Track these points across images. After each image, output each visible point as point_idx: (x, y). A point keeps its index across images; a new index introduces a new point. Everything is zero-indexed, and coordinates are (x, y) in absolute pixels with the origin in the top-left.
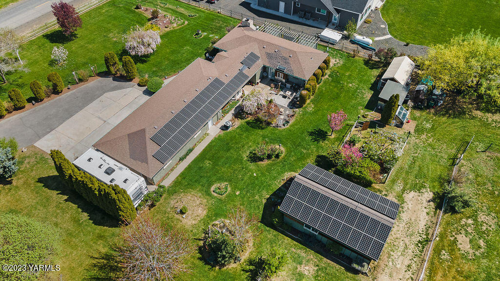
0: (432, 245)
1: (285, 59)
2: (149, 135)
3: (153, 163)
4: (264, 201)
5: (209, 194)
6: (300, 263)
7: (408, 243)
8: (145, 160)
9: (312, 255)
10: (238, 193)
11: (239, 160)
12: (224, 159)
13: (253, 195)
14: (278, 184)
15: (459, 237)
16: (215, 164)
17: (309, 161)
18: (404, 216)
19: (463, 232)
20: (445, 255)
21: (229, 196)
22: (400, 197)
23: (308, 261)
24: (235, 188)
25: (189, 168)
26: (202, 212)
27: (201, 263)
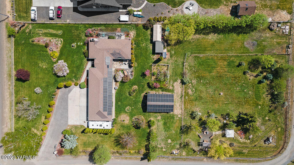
0: (183, 97)
1: (119, 53)
2: (102, 111)
3: (109, 117)
4: (141, 106)
5: (126, 112)
6: (157, 117)
7: (178, 99)
8: (106, 117)
9: (158, 114)
10: (133, 108)
11: (127, 97)
12: (123, 99)
13: (137, 106)
14: (141, 99)
15: (189, 91)
16: (122, 102)
17: (145, 87)
18: (175, 92)
19: (189, 88)
20: (187, 97)
21: (131, 110)
22: (173, 86)
23: (158, 116)
24: (131, 106)
25: (116, 108)
26: (128, 118)
27: (136, 130)
